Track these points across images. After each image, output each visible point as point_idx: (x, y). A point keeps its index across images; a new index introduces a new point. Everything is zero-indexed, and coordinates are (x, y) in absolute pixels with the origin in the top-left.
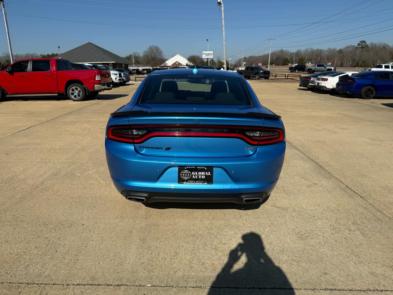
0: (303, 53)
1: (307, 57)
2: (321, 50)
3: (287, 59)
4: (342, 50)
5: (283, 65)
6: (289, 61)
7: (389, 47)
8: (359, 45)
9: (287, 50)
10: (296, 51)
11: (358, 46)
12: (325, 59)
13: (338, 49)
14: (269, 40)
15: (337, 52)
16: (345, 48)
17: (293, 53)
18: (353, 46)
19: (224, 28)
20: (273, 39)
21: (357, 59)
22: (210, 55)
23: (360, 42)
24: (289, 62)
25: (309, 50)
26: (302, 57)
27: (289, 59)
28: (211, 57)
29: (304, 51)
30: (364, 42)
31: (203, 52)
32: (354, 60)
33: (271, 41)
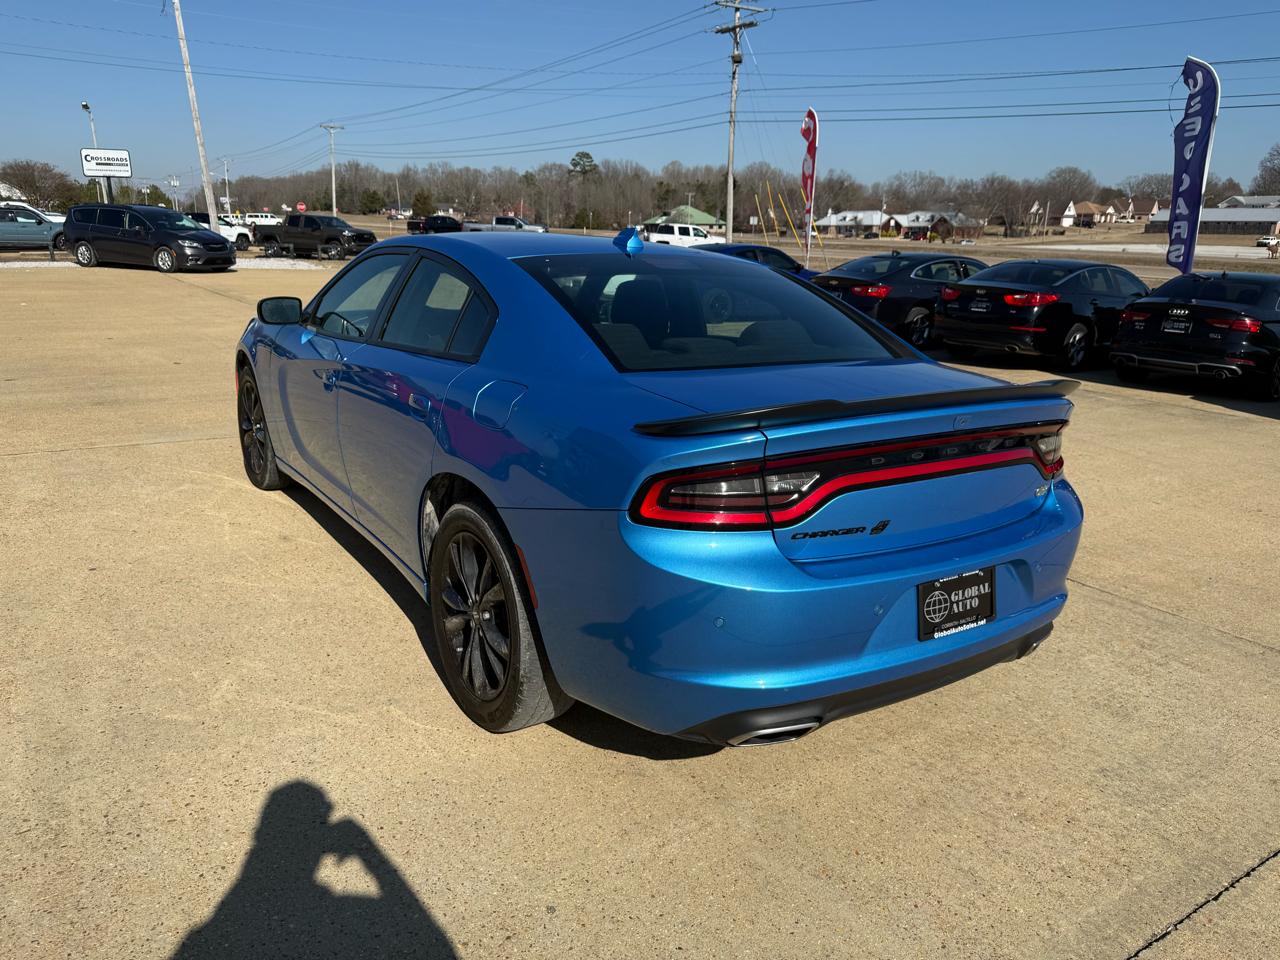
0: (421, 176)
1: (435, 191)
2: (476, 171)
3: (375, 193)
4: (531, 175)
5: (364, 214)
6: (384, 202)
7: (648, 174)
8: (575, 165)
9: (373, 166)
10: (401, 170)
11: (572, 168)
12: (489, 200)
13: (522, 173)
14: (325, 128)
15: (520, 182)
16: (540, 170)
17: (391, 177)
18: (560, 166)
19: (188, 70)
20: (337, 125)
21: (575, 203)
22: (117, 165)
23: (577, 155)
24: (384, 205)
25: (440, 170)
26: (423, 190)
27: (380, 193)
28: (125, 172)
29: (424, 170)
30: (586, 155)
31: (84, 152)
32: (568, 207)
33: (332, 131)
